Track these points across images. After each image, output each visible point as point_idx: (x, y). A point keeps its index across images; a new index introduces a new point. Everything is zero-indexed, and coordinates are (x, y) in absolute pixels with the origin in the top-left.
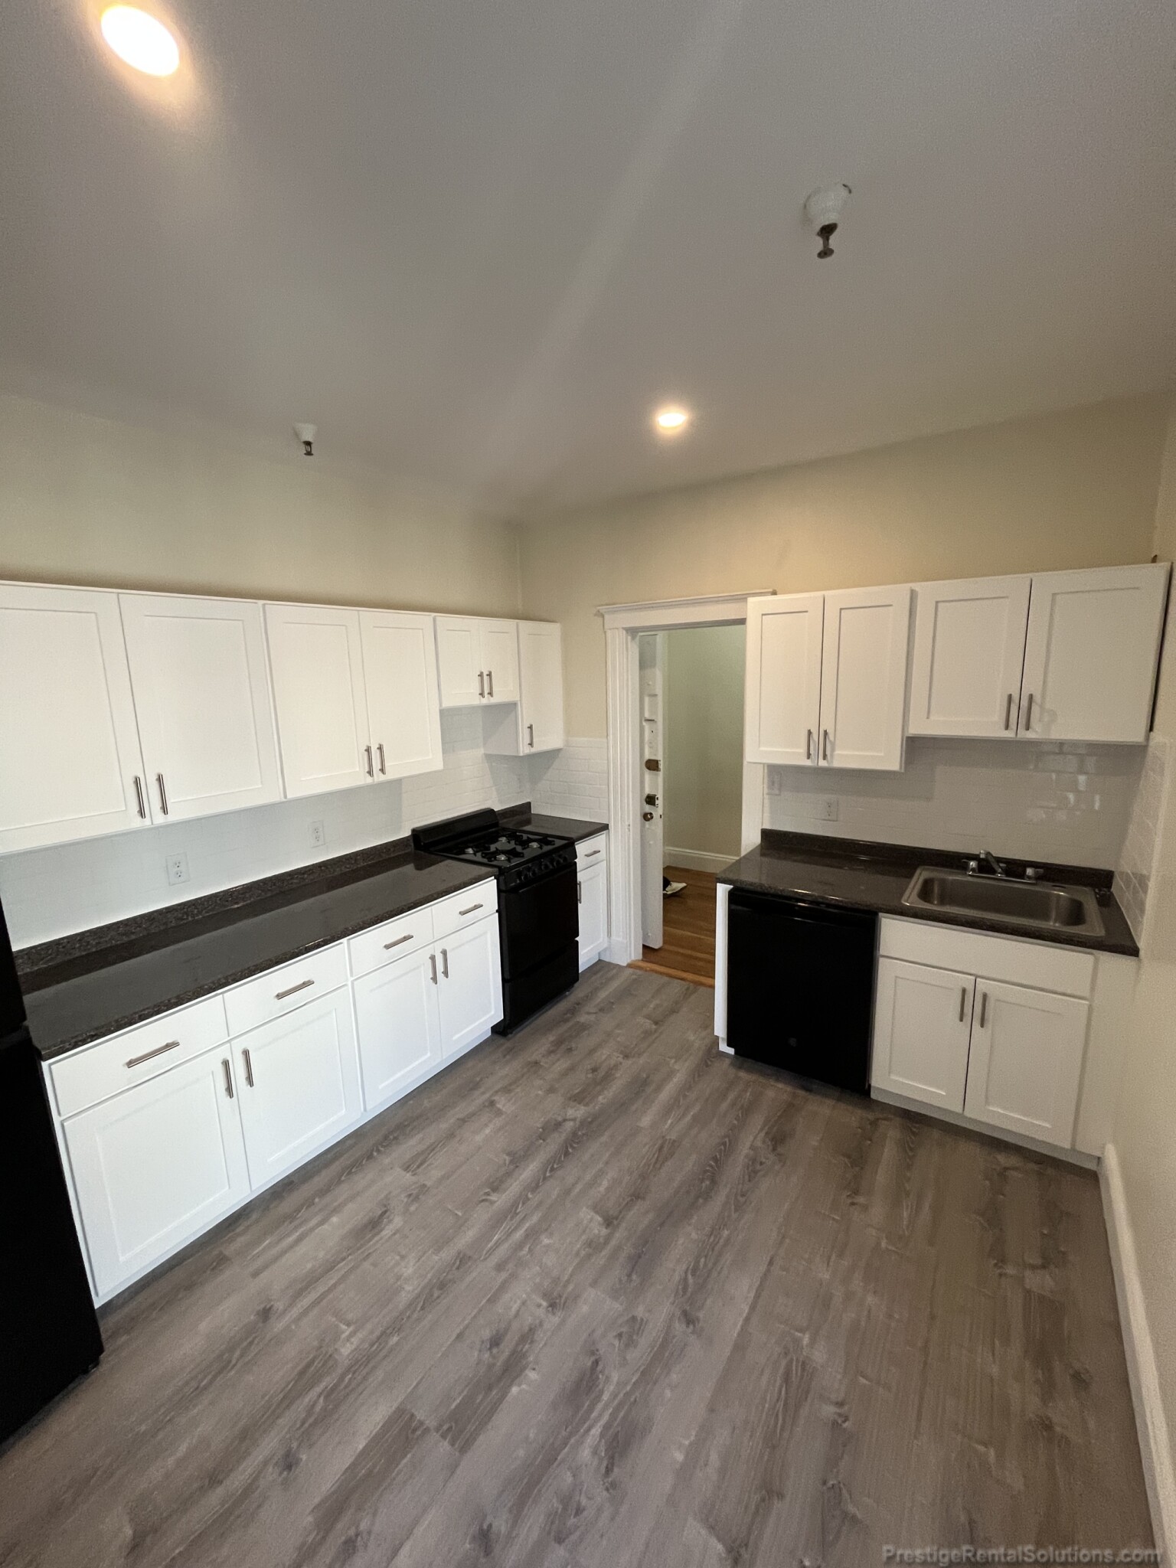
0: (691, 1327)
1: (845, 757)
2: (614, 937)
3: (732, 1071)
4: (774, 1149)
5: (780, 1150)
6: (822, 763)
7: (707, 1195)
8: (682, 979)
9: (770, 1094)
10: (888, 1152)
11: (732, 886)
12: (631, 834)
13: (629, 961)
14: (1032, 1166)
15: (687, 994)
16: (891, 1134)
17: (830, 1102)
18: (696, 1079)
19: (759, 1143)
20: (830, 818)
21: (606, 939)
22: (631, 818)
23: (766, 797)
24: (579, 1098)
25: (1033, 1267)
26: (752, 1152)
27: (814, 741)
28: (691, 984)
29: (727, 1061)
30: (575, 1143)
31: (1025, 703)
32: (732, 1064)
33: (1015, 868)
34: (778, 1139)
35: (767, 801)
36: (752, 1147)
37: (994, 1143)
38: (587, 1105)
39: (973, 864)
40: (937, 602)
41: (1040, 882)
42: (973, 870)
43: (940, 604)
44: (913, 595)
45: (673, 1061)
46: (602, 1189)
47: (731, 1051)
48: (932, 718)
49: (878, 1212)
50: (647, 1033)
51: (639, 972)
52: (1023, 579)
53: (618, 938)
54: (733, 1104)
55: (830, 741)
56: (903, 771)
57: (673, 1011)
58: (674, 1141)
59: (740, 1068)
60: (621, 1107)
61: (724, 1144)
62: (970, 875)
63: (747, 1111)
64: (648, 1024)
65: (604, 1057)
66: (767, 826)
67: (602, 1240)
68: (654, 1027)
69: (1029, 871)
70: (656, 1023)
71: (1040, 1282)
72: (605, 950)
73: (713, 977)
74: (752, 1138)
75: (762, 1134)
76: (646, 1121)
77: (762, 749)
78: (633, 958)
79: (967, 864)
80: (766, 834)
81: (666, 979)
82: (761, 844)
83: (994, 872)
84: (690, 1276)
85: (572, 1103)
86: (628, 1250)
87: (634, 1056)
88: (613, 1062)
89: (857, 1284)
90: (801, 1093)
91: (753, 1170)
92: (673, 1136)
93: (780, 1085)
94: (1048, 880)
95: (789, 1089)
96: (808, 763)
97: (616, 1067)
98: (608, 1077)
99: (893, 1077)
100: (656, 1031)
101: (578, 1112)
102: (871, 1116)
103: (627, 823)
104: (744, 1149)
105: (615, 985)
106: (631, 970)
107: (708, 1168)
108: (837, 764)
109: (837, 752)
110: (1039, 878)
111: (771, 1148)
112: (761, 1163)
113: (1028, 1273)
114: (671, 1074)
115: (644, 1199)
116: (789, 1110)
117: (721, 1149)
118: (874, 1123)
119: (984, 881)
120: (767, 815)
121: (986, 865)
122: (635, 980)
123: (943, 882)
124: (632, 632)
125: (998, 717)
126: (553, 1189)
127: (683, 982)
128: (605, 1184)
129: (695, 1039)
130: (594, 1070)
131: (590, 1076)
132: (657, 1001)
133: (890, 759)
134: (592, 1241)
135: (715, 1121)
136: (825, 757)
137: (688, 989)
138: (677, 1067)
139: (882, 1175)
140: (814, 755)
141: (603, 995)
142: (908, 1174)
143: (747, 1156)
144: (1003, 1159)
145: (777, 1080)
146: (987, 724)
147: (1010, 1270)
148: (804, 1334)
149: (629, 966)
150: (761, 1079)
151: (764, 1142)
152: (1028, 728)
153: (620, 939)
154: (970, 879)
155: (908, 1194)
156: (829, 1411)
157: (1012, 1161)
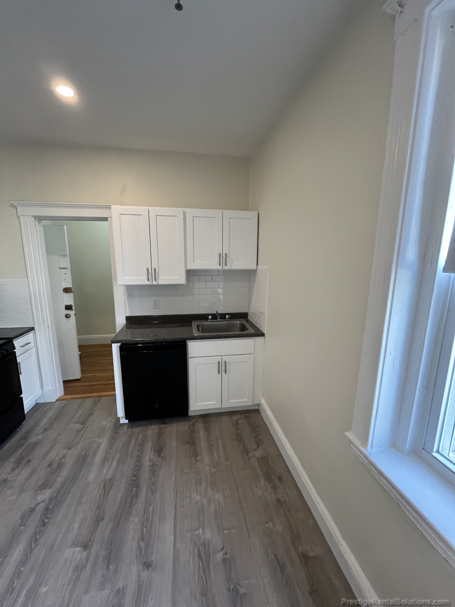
0: (150, 569)
1: (163, 280)
2: (45, 388)
3: (129, 430)
4: (160, 456)
5: (162, 455)
6: (154, 283)
7: (136, 496)
8: (91, 397)
9: (150, 432)
10: (202, 434)
11: (120, 344)
12: (50, 330)
13: (57, 398)
14: (243, 416)
15: (95, 404)
16: (200, 426)
17: (175, 425)
18: (113, 442)
19: (152, 457)
20: (155, 307)
21: (40, 391)
22: (49, 321)
23: (126, 301)
24: (44, 486)
25: (255, 450)
26: (150, 463)
27: (150, 273)
28: (97, 398)
29: (126, 427)
30: (48, 514)
31: (224, 256)
32: (128, 428)
33: (223, 316)
34: (159, 451)
35: (127, 304)
36: (150, 461)
37: (231, 413)
38: (50, 488)
39: (210, 317)
40: (193, 217)
41: (230, 320)
42: (210, 319)
43: (194, 218)
44: (184, 213)
45: (98, 439)
46: (76, 531)
47: (127, 421)
48: (195, 262)
49: (206, 459)
50: (79, 431)
51: (64, 402)
52: (220, 211)
53: (48, 387)
54: (135, 446)
55: (157, 274)
56: (186, 284)
57: (91, 414)
58: (111, 479)
59: (133, 427)
60: (74, 477)
61: (137, 466)
62: (210, 321)
63: (142, 445)
64: (78, 426)
65: (54, 455)
66: (128, 315)
67: (84, 561)
68: (82, 426)
69: (227, 316)
70: (82, 424)
71: (259, 453)
72: (40, 397)
73: (114, 390)
74: (148, 456)
75: (152, 453)
76: (92, 476)
77: (125, 278)
78: (59, 396)
79: (208, 317)
80: (128, 319)
81: (81, 400)
82: (126, 324)
83: (217, 319)
84: (141, 543)
85: (39, 492)
86: (103, 553)
87: (74, 446)
88: (61, 455)
89: (210, 492)
90: (162, 426)
91: (154, 469)
92: (109, 476)
93: (153, 427)
94: (232, 319)
95: (157, 427)
96: (148, 283)
97: (64, 457)
98: (61, 465)
99: (198, 404)
100: (83, 428)
101: (46, 494)
102: (191, 423)
103: (47, 325)
104: (146, 463)
105: (50, 414)
106: (58, 403)
107: (132, 482)
108: (161, 282)
109: (160, 277)
110: (230, 318)
111: (158, 456)
112: (156, 465)
113: (255, 452)
114: (99, 445)
115: (103, 519)
116: (160, 435)
117: (136, 470)
118: (193, 425)
119: (214, 323)
120: (127, 310)
121: (215, 316)
122: (63, 407)
123: (203, 325)
124: (39, 219)
125: (217, 261)
126: (40, 552)
127: (91, 398)
128: (76, 525)
129: (107, 423)
130: (50, 465)
131: (48, 469)
132: (79, 413)
133: (181, 279)
134: (78, 566)
135: (129, 457)
136: (155, 280)
137: (95, 401)
138: (101, 441)
139: (203, 444)
140: (151, 279)
141: (45, 421)
142: (211, 439)
143: (149, 466)
144: (235, 417)
145: (151, 425)
146: (213, 264)
147: (251, 454)
148: (199, 530)
149: (57, 400)
150: (144, 428)
151: (154, 455)
152: (226, 265)
153: (50, 388)
154: (209, 323)
155: (213, 446)
156: (219, 556)
157: (238, 416)
